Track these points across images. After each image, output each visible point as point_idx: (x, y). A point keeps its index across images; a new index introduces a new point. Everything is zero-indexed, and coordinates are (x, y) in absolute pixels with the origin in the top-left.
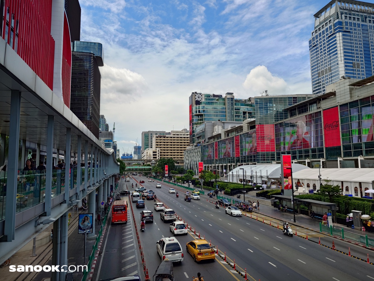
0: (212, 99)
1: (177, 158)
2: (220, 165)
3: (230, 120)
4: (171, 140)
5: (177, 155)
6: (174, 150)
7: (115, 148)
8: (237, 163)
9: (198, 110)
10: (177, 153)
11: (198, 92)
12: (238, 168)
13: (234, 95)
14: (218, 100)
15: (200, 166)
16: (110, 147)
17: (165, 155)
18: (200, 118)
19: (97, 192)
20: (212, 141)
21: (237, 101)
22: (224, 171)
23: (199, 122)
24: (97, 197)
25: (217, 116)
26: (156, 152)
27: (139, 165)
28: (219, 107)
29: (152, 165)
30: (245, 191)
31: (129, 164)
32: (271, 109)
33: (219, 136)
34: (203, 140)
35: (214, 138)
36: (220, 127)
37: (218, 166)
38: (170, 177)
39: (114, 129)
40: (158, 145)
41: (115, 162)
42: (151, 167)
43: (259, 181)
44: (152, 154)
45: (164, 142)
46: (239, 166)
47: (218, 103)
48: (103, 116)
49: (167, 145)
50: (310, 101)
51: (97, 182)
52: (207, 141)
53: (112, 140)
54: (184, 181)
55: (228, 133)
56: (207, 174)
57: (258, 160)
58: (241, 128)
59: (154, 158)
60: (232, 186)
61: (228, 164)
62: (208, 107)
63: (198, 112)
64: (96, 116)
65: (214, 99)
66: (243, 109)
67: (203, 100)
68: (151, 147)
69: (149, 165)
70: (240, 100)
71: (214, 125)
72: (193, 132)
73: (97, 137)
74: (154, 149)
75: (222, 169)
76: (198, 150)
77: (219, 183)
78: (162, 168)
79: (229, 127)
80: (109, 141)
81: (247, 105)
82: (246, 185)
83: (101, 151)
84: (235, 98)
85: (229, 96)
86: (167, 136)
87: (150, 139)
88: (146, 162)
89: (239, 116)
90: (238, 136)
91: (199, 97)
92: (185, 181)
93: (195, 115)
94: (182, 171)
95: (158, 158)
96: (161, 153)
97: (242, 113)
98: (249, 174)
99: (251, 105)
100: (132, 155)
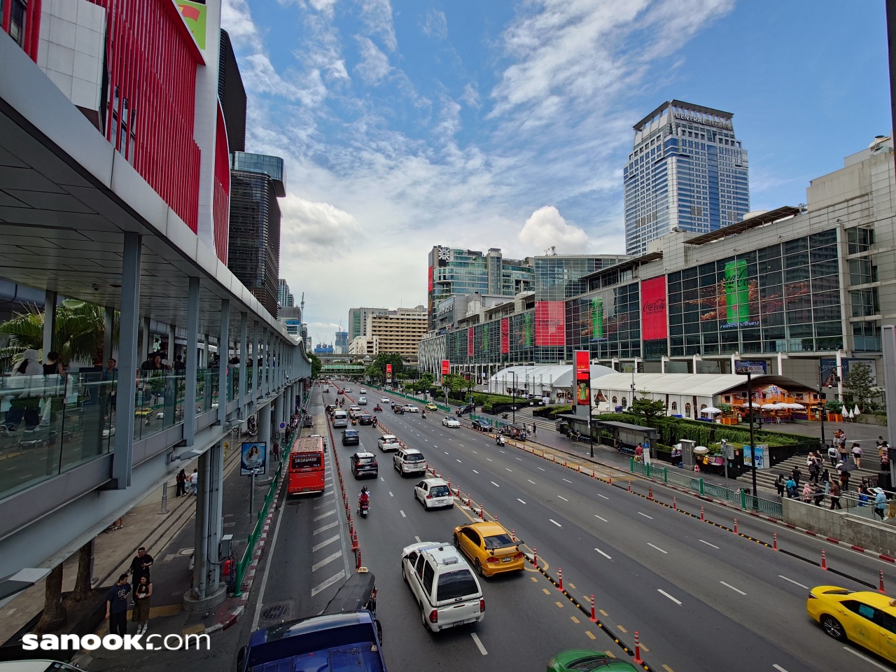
0: (466, 258)
1: (407, 352)
2: (477, 365)
3: (494, 293)
4: (398, 323)
5: (407, 348)
6: (402, 340)
7: (304, 334)
8: (503, 362)
9: (442, 275)
10: (407, 344)
11: (443, 246)
12: (505, 371)
13: (502, 252)
14: (475, 259)
15: (443, 366)
16: (296, 333)
17: (386, 348)
18: (445, 288)
19: (273, 407)
20: (465, 326)
21: (505, 262)
22: (483, 375)
23: (444, 294)
24: (274, 414)
25: (473, 285)
26: (372, 343)
27: (344, 362)
28: (478, 270)
29: (367, 364)
30: (515, 408)
31: (328, 362)
32: (560, 276)
33: (475, 318)
34: (450, 325)
35: (467, 321)
36: (478, 304)
37: (473, 367)
38: (395, 384)
39: (303, 303)
40: (375, 331)
41: (304, 357)
42: (363, 367)
43: (538, 392)
44: (365, 345)
45: (387, 327)
46: (507, 367)
47: (476, 265)
48: (284, 281)
49: (391, 331)
50: (622, 265)
51: (274, 391)
52: (456, 325)
53: (299, 322)
54: (417, 390)
55: (490, 313)
56: (455, 379)
57: (536, 358)
58: (511, 307)
59: (368, 352)
60: (495, 400)
61: (491, 364)
62: (459, 271)
63: (442, 278)
64: (273, 282)
65: (469, 258)
66: (516, 275)
67: (452, 259)
68: (365, 335)
69: (360, 364)
70: (511, 261)
71: (468, 300)
72: (434, 310)
73: (275, 316)
74: (369, 337)
75: (480, 372)
76: (442, 340)
77: (475, 394)
78: (382, 370)
79: (492, 304)
80: (293, 324)
81: (523, 269)
82: (517, 398)
83: (281, 340)
84: (504, 257)
85: (493, 254)
86: (391, 316)
87: (362, 321)
88: (356, 359)
89: (508, 287)
90: (507, 318)
91: (444, 254)
92: (419, 390)
93: (438, 283)
94: (414, 374)
95: (375, 352)
96: (380, 343)
97: (514, 282)
98: (522, 380)
99: (529, 270)
100: (332, 346)
